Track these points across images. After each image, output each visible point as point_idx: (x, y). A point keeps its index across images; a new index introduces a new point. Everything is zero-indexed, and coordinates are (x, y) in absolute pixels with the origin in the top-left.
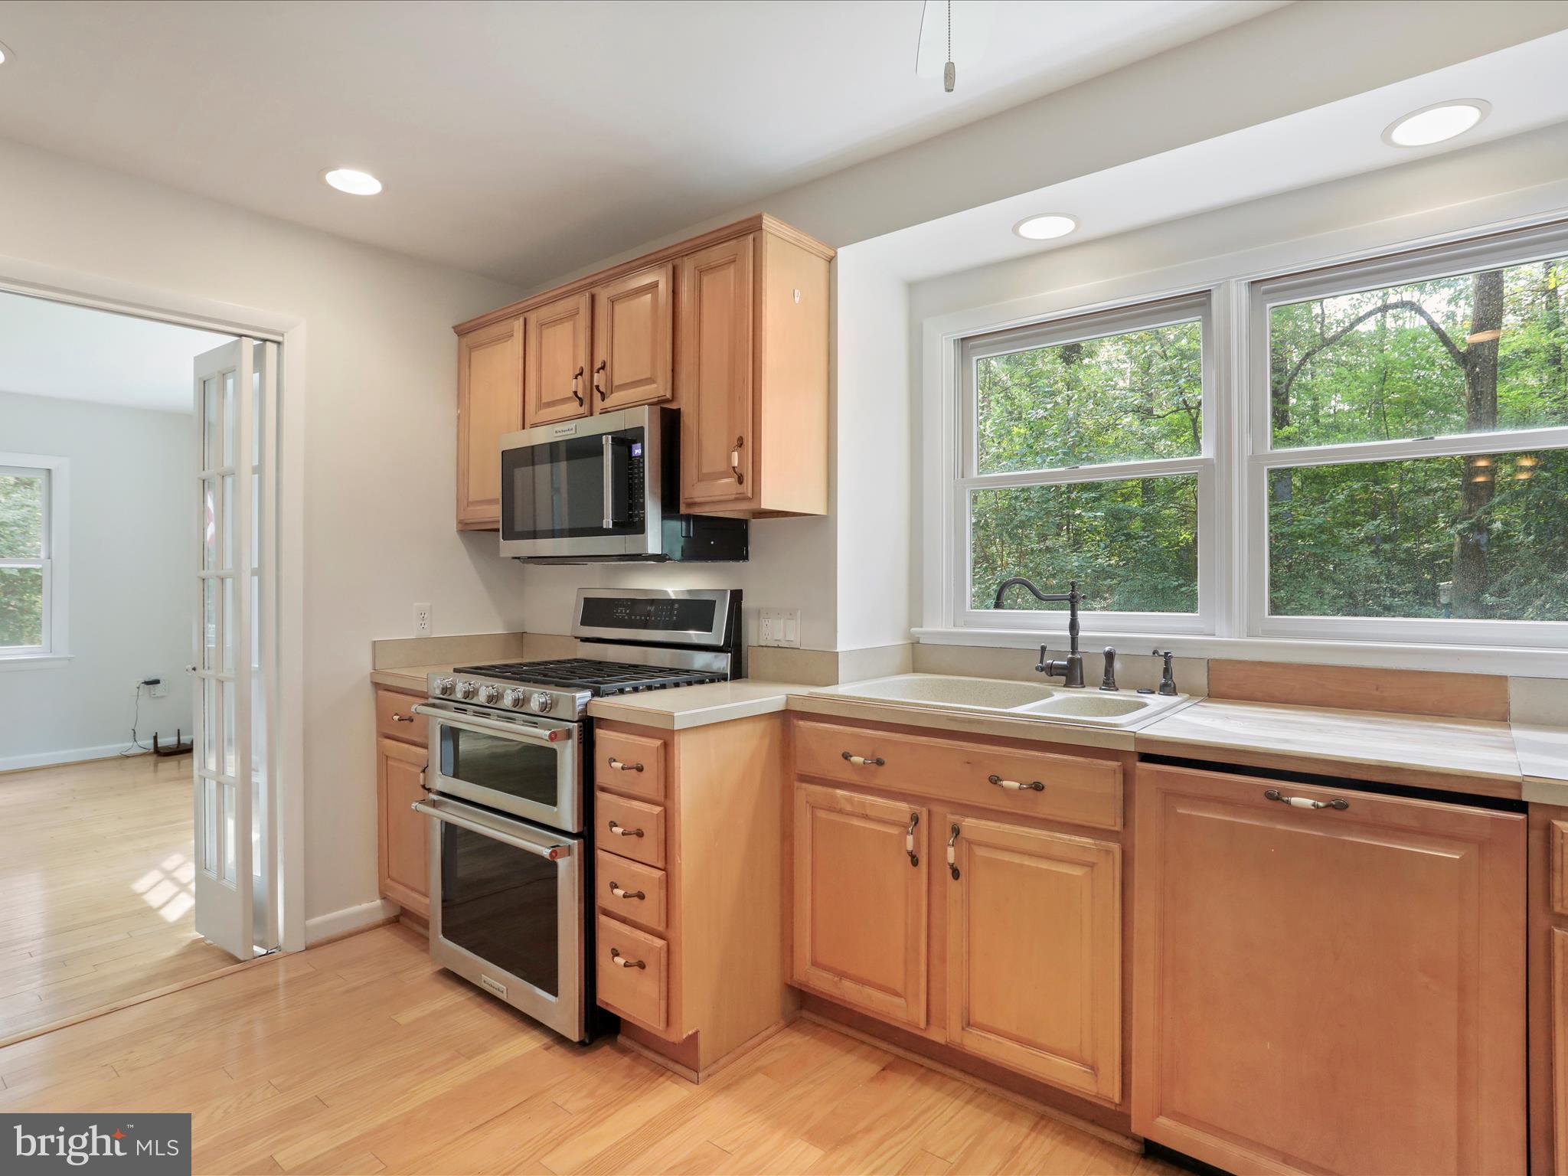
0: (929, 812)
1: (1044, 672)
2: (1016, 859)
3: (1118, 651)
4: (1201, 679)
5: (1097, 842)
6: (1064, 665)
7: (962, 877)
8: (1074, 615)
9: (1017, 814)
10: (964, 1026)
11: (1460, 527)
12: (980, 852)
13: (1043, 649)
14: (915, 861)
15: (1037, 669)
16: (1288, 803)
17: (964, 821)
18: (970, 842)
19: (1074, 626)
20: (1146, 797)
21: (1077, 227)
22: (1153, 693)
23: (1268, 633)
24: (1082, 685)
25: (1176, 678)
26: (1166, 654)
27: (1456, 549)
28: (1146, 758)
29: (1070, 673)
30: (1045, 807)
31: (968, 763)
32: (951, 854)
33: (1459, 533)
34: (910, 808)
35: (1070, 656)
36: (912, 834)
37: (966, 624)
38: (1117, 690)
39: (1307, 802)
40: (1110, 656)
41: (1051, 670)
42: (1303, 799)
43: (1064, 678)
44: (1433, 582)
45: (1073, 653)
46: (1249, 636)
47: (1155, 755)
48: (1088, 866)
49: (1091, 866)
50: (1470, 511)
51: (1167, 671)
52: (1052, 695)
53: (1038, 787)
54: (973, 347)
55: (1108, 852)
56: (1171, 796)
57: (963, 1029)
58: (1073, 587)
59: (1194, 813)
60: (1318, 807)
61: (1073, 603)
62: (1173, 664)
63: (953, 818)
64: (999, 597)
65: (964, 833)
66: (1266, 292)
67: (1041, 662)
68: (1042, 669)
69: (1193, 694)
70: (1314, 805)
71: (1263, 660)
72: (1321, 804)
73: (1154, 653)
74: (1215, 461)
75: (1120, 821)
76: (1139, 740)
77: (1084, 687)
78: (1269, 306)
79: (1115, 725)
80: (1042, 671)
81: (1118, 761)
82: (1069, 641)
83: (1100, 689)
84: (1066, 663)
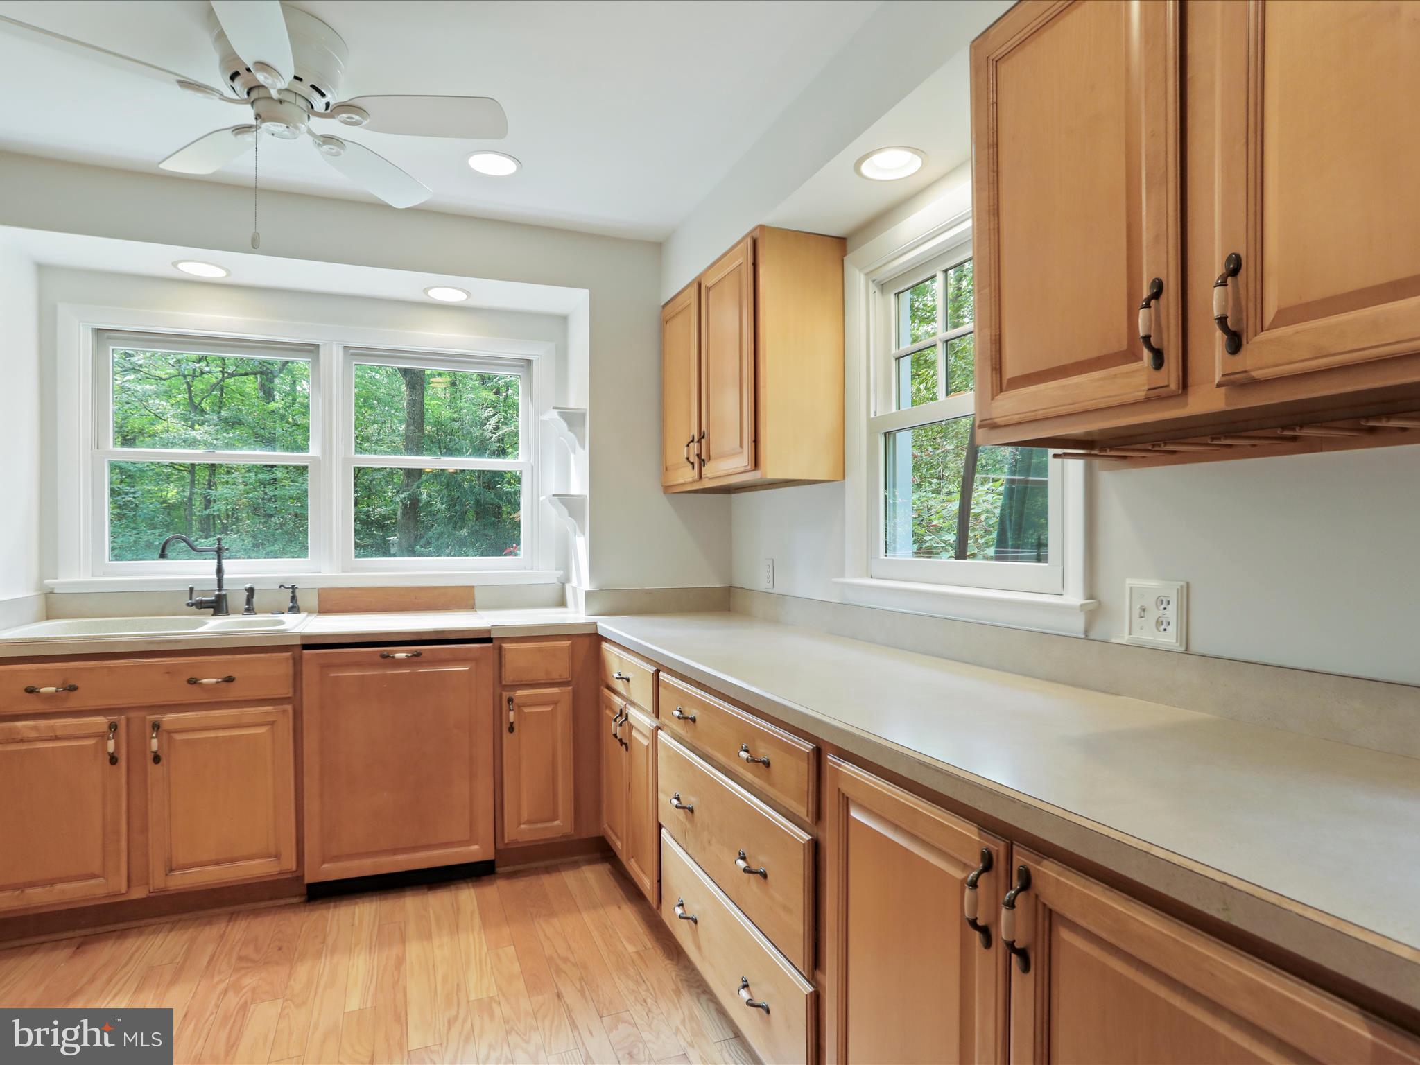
0: (128, 720)
1: (194, 607)
2: (212, 734)
3: (256, 587)
4: (313, 601)
5: (276, 707)
6: (213, 600)
7: (164, 761)
8: (220, 562)
9: (210, 702)
10: (168, 872)
11: (402, 496)
12: (178, 737)
13: (191, 589)
14: (113, 760)
15: (188, 605)
16: (393, 657)
17: (163, 718)
18: (169, 732)
19: (220, 571)
20: (310, 671)
21: (228, 275)
22: (283, 613)
23: (353, 570)
24: (227, 613)
25: (300, 602)
26: (293, 586)
27: (399, 513)
28: (306, 647)
29: (218, 605)
30: (235, 692)
31: (168, 673)
32: (154, 745)
33: (401, 501)
34: (108, 719)
35: (217, 593)
36: (113, 738)
37: (104, 574)
38: (256, 614)
39: (403, 655)
40: (251, 591)
41: (201, 605)
42: (401, 654)
43: (212, 610)
44: (383, 538)
45: (220, 590)
46: (343, 572)
47: (312, 644)
48: (268, 725)
49: (272, 723)
50: (408, 485)
51: (293, 598)
52: (207, 623)
53: (230, 680)
54: (109, 338)
55: (284, 711)
56: (326, 667)
57: (166, 875)
58: (219, 542)
59: (340, 674)
60: (409, 657)
61: (219, 553)
62: (298, 593)
63: (151, 718)
64: (163, 550)
65: (165, 727)
66: (352, 354)
67: (191, 599)
68: (193, 605)
69: (310, 612)
70: (406, 656)
71: (353, 586)
72: (410, 655)
73: (280, 587)
74: (321, 458)
75: (291, 690)
76: (304, 637)
77: (229, 615)
78: (354, 363)
79: (285, 630)
80: (192, 606)
81: (288, 652)
82: (216, 582)
83: (243, 614)
84: (213, 598)
